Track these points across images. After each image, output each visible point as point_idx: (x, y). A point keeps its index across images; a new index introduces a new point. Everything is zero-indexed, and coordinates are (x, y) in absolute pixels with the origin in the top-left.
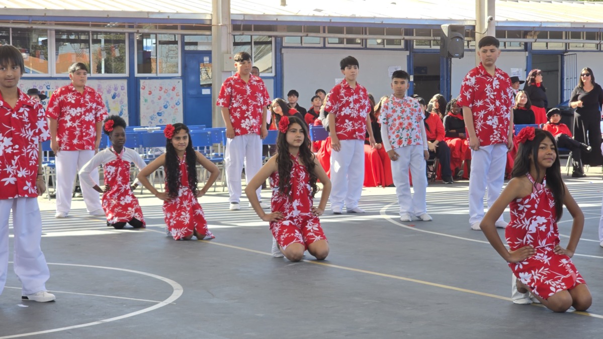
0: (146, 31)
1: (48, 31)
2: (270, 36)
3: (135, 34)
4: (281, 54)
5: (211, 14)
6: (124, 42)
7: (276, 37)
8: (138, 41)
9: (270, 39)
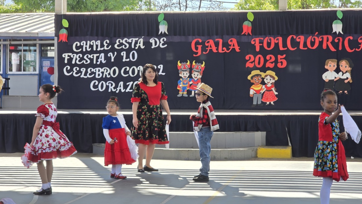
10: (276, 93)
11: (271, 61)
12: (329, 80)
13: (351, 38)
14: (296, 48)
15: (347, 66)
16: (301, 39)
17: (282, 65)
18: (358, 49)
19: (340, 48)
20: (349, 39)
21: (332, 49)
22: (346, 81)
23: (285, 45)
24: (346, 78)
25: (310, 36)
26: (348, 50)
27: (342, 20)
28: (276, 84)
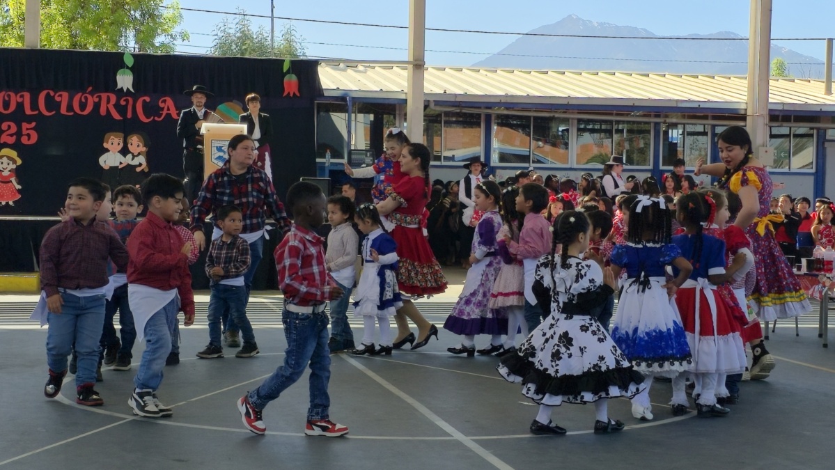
0: (674, 120)
1: (570, 120)
2: (812, 129)
3: (662, 124)
4: (824, 149)
5: (747, 103)
6: (649, 132)
7: (818, 129)
8: (664, 131)
9: (811, 132)
10: (19, 187)
11: (10, 132)
12: (110, 167)
13: (148, 99)
14: (54, 112)
15: (141, 144)
16: (63, 98)
17: (29, 140)
18: (159, 117)
19: (129, 115)
20: (144, 100)
21: (117, 116)
22: (138, 170)
23: (34, 106)
24: (138, 164)
25: (78, 93)
26: (143, 118)
27: (132, 69)
28: (18, 172)
